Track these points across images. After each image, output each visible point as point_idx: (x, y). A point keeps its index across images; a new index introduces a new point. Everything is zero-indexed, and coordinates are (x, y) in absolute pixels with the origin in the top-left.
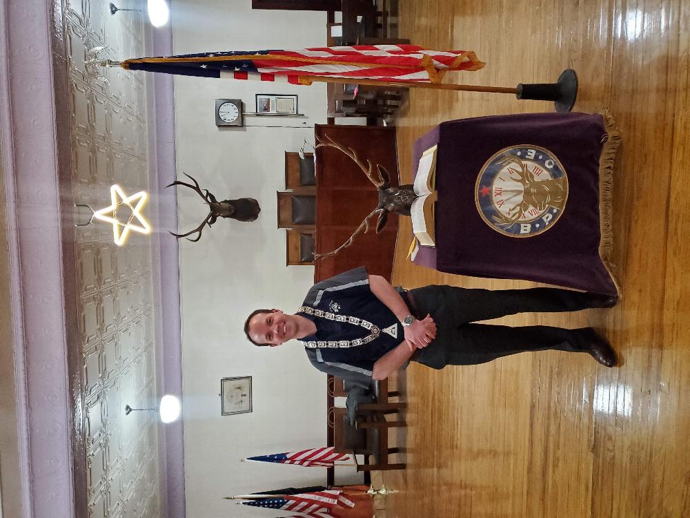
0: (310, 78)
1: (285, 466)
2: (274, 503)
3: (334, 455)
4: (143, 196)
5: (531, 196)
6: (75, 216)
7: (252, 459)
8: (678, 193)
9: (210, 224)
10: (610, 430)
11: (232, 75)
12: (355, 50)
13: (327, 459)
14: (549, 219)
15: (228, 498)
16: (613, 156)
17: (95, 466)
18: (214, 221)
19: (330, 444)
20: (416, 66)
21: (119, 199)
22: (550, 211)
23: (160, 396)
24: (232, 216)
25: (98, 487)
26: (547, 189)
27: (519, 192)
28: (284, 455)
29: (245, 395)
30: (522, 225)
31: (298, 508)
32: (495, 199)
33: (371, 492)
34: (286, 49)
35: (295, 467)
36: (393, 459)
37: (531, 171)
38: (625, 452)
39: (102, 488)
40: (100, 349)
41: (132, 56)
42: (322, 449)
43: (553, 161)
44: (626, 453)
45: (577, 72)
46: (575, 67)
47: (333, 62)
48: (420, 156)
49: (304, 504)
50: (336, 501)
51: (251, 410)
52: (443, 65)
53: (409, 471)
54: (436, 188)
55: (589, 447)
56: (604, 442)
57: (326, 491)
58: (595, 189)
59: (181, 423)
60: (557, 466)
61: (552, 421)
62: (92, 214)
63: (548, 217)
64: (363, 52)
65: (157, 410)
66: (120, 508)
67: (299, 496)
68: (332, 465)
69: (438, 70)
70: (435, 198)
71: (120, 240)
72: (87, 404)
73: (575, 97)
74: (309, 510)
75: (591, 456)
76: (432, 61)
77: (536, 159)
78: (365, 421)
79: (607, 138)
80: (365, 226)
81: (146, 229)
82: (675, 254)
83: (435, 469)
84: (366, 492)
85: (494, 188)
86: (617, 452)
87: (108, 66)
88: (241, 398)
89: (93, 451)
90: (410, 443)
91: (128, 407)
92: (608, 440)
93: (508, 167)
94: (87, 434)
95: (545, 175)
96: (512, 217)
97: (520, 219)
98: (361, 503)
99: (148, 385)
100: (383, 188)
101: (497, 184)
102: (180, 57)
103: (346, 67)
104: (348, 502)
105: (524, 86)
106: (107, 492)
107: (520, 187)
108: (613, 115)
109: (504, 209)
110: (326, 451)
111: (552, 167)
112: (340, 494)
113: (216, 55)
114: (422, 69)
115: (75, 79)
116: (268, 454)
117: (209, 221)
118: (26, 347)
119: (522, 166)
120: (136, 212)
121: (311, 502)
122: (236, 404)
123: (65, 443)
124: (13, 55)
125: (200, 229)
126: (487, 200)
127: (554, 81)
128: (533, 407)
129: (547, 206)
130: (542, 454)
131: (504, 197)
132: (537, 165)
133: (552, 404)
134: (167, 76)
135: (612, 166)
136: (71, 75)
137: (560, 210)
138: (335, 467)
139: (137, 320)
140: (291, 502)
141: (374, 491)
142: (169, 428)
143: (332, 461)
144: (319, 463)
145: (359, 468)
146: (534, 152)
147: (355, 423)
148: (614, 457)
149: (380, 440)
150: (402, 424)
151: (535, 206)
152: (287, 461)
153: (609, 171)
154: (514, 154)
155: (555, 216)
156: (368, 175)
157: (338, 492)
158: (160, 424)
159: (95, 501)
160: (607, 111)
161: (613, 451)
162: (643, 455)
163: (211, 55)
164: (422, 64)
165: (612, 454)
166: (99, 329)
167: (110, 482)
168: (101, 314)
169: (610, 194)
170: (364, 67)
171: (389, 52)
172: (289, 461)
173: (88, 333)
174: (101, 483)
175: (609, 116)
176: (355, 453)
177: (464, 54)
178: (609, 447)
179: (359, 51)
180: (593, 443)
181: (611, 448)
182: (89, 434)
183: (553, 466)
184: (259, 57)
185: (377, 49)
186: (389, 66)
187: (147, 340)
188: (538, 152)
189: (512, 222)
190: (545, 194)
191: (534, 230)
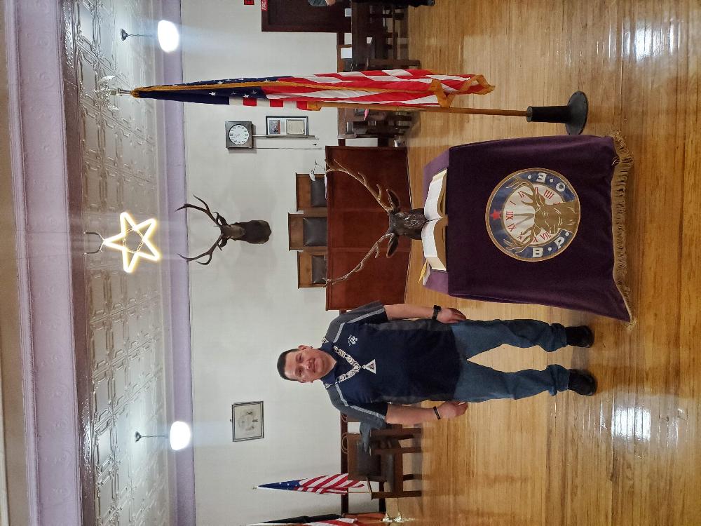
0: (318, 103)
1: (298, 493)
3: (348, 482)
4: (152, 224)
5: (543, 219)
6: (85, 244)
7: (264, 486)
8: (691, 217)
9: (220, 247)
10: (629, 457)
11: (241, 101)
12: (363, 75)
13: (340, 486)
14: (561, 243)
16: (624, 178)
17: (104, 496)
18: (224, 243)
19: (344, 470)
20: (425, 91)
22: (563, 234)
23: (170, 422)
24: (243, 238)
25: (107, 517)
26: (559, 212)
27: (530, 216)
28: (297, 482)
29: (256, 421)
30: (534, 249)
32: (507, 223)
33: (386, 520)
34: (295, 75)
35: (309, 495)
36: (408, 486)
37: (543, 195)
38: (644, 481)
39: (111, 517)
40: (109, 375)
41: (143, 84)
42: (336, 476)
43: (564, 184)
44: (646, 482)
46: (585, 89)
47: (341, 88)
48: (430, 180)
51: (262, 436)
52: (451, 89)
53: (425, 499)
54: (446, 213)
55: (608, 473)
56: (623, 470)
57: (339, 520)
58: (605, 210)
59: (191, 450)
60: (576, 494)
61: (570, 448)
62: (102, 241)
63: (560, 241)
64: (372, 77)
65: (167, 437)
68: (346, 492)
69: (447, 94)
70: (446, 223)
71: (129, 268)
72: (97, 432)
73: (586, 119)
75: (610, 484)
76: (441, 86)
77: (547, 183)
78: (379, 447)
79: (618, 161)
81: (156, 256)
82: (689, 278)
83: (452, 496)
84: (382, 520)
85: (505, 212)
86: (637, 481)
87: (118, 95)
88: (252, 424)
89: (102, 480)
90: (426, 469)
91: (137, 434)
92: (627, 468)
93: (518, 190)
95: (557, 199)
96: (524, 241)
97: (532, 243)
99: (158, 411)
100: (393, 212)
101: (508, 208)
102: (188, 84)
103: (354, 92)
105: (534, 108)
106: (116, 522)
107: (532, 210)
108: (624, 138)
109: (515, 233)
110: (340, 478)
111: (563, 190)
113: (225, 82)
114: (431, 93)
115: (85, 104)
116: (280, 481)
117: (220, 244)
118: (35, 374)
119: (533, 190)
120: (146, 239)
122: (247, 430)
123: (74, 472)
125: (210, 253)
126: (498, 225)
127: (564, 103)
128: (550, 432)
129: (559, 229)
130: (560, 482)
131: (515, 221)
132: (548, 189)
133: (569, 431)
134: (178, 104)
135: (624, 188)
136: (82, 101)
137: (572, 233)
138: (350, 496)
139: (146, 345)
141: (390, 519)
142: (180, 454)
143: (346, 488)
144: (333, 491)
145: (374, 495)
146: (545, 175)
147: (368, 449)
148: (633, 486)
149: (394, 468)
150: (417, 449)
151: (547, 230)
152: (300, 489)
153: (621, 193)
154: (524, 178)
155: (567, 239)
156: (379, 200)
157: (353, 521)
158: (170, 451)
160: (618, 133)
161: (632, 479)
162: (662, 484)
163: (220, 83)
164: (431, 88)
165: (631, 482)
166: (108, 355)
167: (119, 511)
168: (111, 340)
169: (622, 217)
170: (373, 92)
171: (398, 77)
172: (302, 489)
173: (98, 359)
174: (110, 512)
175: (620, 138)
176: (370, 480)
177: (473, 78)
178: (628, 475)
179: (368, 77)
180: (611, 471)
181: (630, 476)
182: (98, 462)
183: (572, 495)
184: (268, 83)
185: (386, 75)
186: (398, 91)
187: (157, 365)
188: (548, 175)
189: (525, 245)
190: (556, 217)
191: (546, 252)
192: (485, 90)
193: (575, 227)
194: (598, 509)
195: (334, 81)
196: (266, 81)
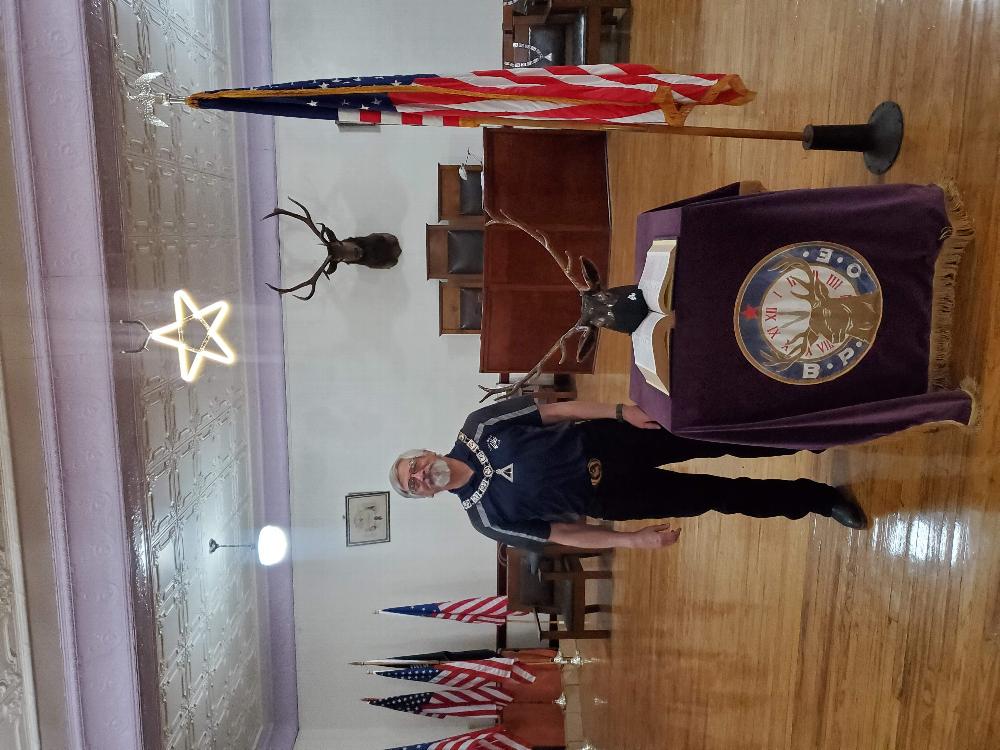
1: (438, 620)
2: (420, 675)
3: (504, 609)
4: (222, 308)
7: (390, 610)
11: (357, 114)
12: (551, 75)
13: (495, 613)
14: (849, 357)
15: (356, 664)
16: (957, 259)
17: (168, 631)
19: (501, 591)
20: (646, 104)
21: (187, 312)
22: (852, 344)
23: (258, 527)
25: (173, 659)
26: (848, 309)
27: (801, 314)
28: (435, 606)
29: (380, 518)
30: (806, 366)
31: (454, 681)
32: (766, 324)
33: (558, 660)
34: (441, 73)
35: (452, 622)
36: (591, 621)
37: (824, 281)
38: (951, 714)
39: (179, 659)
40: (169, 466)
42: (491, 599)
43: (859, 266)
44: (953, 716)
45: (903, 108)
46: (901, 99)
47: (514, 97)
48: (648, 244)
49: (463, 676)
50: (509, 673)
51: (388, 538)
52: (687, 100)
53: (616, 641)
54: (673, 308)
56: (919, 692)
57: (494, 659)
58: (925, 310)
59: (288, 567)
60: (841, 702)
61: (836, 636)
62: (148, 334)
63: (846, 355)
64: (562, 78)
65: (254, 547)
66: (204, 683)
67: (457, 664)
68: (504, 621)
69: (679, 106)
70: (671, 323)
71: (189, 374)
72: (155, 547)
73: (899, 149)
74: (471, 684)
75: (897, 706)
76: (671, 94)
77: (833, 264)
78: (552, 569)
79: (950, 234)
80: (559, 350)
81: (229, 357)
83: (654, 640)
84: (553, 661)
85: (764, 309)
86: (938, 712)
88: (373, 522)
89: (165, 611)
90: (617, 600)
91: (213, 542)
92: (925, 689)
93: (788, 275)
94: (156, 587)
95: (847, 289)
96: (791, 353)
97: (804, 357)
98: (545, 675)
99: (241, 505)
101: (769, 303)
103: (533, 103)
104: (526, 675)
105: (816, 129)
106: (186, 664)
107: (806, 306)
108: (961, 191)
109: (778, 341)
110: (495, 602)
111: (857, 275)
112: (515, 663)
113: (331, 83)
114: (655, 107)
116: (412, 604)
118: (64, 480)
119: (811, 274)
120: (213, 332)
121: (474, 674)
122: (366, 530)
124: (29, 48)
125: (313, 282)
127: (863, 120)
128: (806, 605)
129: (847, 336)
131: (779, 322)
132: (834, 273)
133: (837, 612)
135: (955, 273)
137: (866, 344)
138: (508, 623)
140: (445, 673)
141: (564, 659)
142: (273, 571)
143: (503, 616)
144: (484, 619)
145: (543, 635)
146: (830, 252)
147: (537, 572)
148: (931, 717)
149: (573, 599)
150: (606, 575)
151: (829, 337)
152: (439, 615)
153: (949, 280)
154: (797, 255)
155: (858, 351)
156: (567, 273)
157: (513, 661)
158: (259, 566)
159: (169, 678)
160: (951, 183)
161: (930, 706)
163: (324, 86)
164: (655, 100)
165: (930, 711)
166: (169, 438)
167: (189, 649)
168: (172, 413)
169: (948, 319)
170: (563, 104)
171: (602, 76)
172: (442, 615)
173: (153, 445)
174: (177, 652)
175: (954, 192)
176: (538, 611)
177: (723, 80)
178: (926, 699)
179: (556, 76)
180: (900, 685)
181: (929, 701)
182: (158, 589)
183: (836, 701)
184: (396, 88)
185: (584, 73)
186: (603, 103)
187: (239, 442)
188: (836, 253)
189: (791, 360)
190: (844, 318)
191: (824, 373)
192: (739, 98)
193: (873, 333)
194: (875, 731)
195: (503, 84)
196: (396, 84)
